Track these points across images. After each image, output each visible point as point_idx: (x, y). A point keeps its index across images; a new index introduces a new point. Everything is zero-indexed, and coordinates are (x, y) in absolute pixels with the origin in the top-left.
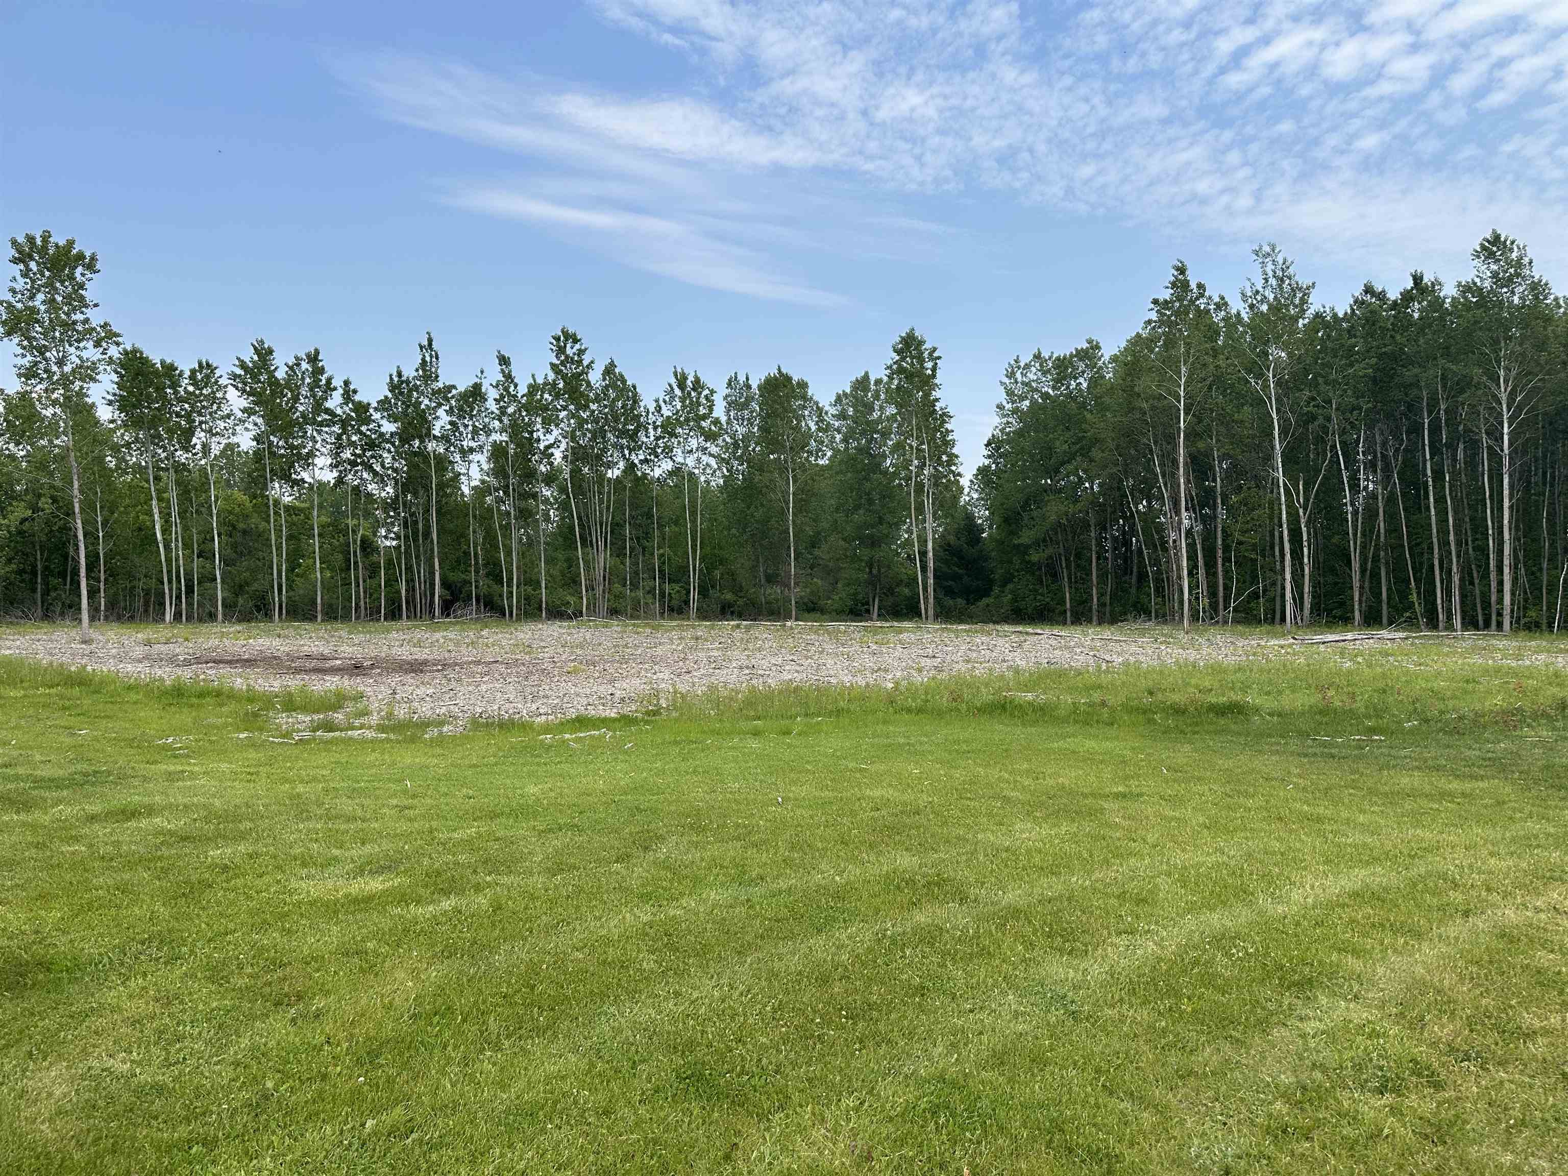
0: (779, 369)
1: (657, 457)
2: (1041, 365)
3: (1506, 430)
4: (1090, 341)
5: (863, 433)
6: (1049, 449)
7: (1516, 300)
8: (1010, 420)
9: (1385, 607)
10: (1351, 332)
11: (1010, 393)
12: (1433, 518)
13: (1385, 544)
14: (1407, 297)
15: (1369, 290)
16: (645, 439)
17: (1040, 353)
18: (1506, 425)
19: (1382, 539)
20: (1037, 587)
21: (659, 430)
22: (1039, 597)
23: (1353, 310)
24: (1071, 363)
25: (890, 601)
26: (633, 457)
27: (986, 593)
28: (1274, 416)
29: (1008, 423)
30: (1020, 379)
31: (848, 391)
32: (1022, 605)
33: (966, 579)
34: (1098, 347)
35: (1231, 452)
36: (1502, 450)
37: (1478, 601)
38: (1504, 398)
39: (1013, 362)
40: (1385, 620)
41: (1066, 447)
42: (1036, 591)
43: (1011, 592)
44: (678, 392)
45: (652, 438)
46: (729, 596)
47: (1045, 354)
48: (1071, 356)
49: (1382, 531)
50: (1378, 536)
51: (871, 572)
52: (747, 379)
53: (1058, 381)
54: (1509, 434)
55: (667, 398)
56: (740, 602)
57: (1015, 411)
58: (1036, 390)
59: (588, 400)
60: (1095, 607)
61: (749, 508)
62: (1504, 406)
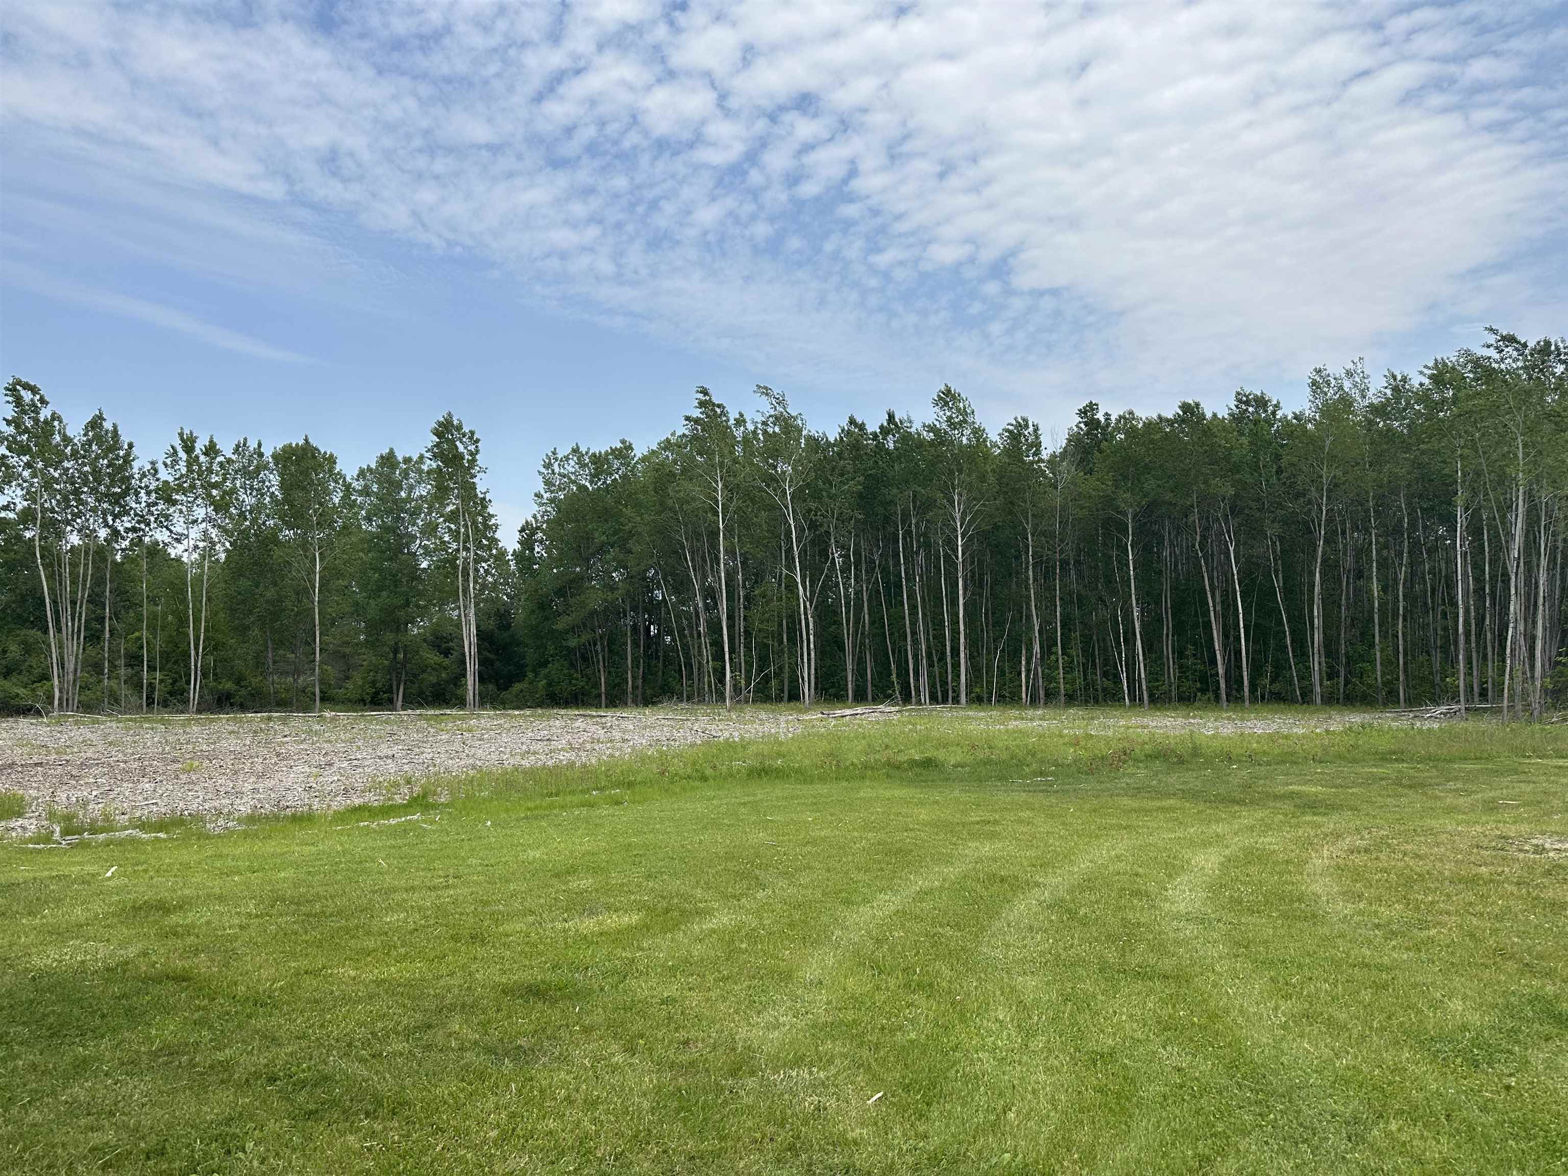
0: (306, 440)
1: (148, 525)
2: (579, 459)
3: (960, 543)
4: (623, 442)
5: (389, 512)
6: (589, 538)
7: (965, 441)
8: (549, 509)
9: (869, 685)
10: (840, 454)
11: (548, 483)
12: (907, 612)
13: (869, 634)
14: (885, 431)
15: (852, 421)
16: (134, 505)
17: (578, 447)
18: (960, 539)
19: (867, 629)
20: (572, 672)
21: (154, 495)
22: (573, 682)
23: (841, 438)
24: (607, 460)
25: (414, 689)
26: (118, 524)
27: (519, 676)
28: (792, 522)
29: (546, 511)
30: (557, 470)
31: (373, 466)
32: (557, 690)
33: (498, 664)
34: (630, 447)
35: (752, 551)
36: (957, 557)
37: (938, 680)
38: (958, 516)
39: (550, 454)
40: (870, 697)
41: (604, 538)
42: (571, 675)
43: (546, 677)
44: (182, 455)
45: (143, 504)
46: (229, 685)
47: (583, 450)
48: (607, 453)
49: (867, 621)
50: (864, 626)
51: (395, 657)
52: (260, 445)
53: (594, 477)
54: (962, 546)
55: (168, 461)
56: (243, 692)
57: (552, 501)
58: (574, 482)
59: (62, 457)
60: (630, 689)
61: (257, 587)
62: (959, 524)
